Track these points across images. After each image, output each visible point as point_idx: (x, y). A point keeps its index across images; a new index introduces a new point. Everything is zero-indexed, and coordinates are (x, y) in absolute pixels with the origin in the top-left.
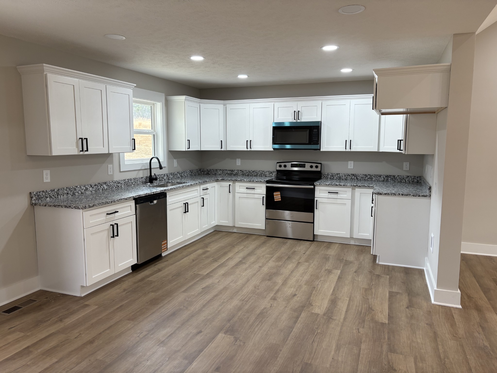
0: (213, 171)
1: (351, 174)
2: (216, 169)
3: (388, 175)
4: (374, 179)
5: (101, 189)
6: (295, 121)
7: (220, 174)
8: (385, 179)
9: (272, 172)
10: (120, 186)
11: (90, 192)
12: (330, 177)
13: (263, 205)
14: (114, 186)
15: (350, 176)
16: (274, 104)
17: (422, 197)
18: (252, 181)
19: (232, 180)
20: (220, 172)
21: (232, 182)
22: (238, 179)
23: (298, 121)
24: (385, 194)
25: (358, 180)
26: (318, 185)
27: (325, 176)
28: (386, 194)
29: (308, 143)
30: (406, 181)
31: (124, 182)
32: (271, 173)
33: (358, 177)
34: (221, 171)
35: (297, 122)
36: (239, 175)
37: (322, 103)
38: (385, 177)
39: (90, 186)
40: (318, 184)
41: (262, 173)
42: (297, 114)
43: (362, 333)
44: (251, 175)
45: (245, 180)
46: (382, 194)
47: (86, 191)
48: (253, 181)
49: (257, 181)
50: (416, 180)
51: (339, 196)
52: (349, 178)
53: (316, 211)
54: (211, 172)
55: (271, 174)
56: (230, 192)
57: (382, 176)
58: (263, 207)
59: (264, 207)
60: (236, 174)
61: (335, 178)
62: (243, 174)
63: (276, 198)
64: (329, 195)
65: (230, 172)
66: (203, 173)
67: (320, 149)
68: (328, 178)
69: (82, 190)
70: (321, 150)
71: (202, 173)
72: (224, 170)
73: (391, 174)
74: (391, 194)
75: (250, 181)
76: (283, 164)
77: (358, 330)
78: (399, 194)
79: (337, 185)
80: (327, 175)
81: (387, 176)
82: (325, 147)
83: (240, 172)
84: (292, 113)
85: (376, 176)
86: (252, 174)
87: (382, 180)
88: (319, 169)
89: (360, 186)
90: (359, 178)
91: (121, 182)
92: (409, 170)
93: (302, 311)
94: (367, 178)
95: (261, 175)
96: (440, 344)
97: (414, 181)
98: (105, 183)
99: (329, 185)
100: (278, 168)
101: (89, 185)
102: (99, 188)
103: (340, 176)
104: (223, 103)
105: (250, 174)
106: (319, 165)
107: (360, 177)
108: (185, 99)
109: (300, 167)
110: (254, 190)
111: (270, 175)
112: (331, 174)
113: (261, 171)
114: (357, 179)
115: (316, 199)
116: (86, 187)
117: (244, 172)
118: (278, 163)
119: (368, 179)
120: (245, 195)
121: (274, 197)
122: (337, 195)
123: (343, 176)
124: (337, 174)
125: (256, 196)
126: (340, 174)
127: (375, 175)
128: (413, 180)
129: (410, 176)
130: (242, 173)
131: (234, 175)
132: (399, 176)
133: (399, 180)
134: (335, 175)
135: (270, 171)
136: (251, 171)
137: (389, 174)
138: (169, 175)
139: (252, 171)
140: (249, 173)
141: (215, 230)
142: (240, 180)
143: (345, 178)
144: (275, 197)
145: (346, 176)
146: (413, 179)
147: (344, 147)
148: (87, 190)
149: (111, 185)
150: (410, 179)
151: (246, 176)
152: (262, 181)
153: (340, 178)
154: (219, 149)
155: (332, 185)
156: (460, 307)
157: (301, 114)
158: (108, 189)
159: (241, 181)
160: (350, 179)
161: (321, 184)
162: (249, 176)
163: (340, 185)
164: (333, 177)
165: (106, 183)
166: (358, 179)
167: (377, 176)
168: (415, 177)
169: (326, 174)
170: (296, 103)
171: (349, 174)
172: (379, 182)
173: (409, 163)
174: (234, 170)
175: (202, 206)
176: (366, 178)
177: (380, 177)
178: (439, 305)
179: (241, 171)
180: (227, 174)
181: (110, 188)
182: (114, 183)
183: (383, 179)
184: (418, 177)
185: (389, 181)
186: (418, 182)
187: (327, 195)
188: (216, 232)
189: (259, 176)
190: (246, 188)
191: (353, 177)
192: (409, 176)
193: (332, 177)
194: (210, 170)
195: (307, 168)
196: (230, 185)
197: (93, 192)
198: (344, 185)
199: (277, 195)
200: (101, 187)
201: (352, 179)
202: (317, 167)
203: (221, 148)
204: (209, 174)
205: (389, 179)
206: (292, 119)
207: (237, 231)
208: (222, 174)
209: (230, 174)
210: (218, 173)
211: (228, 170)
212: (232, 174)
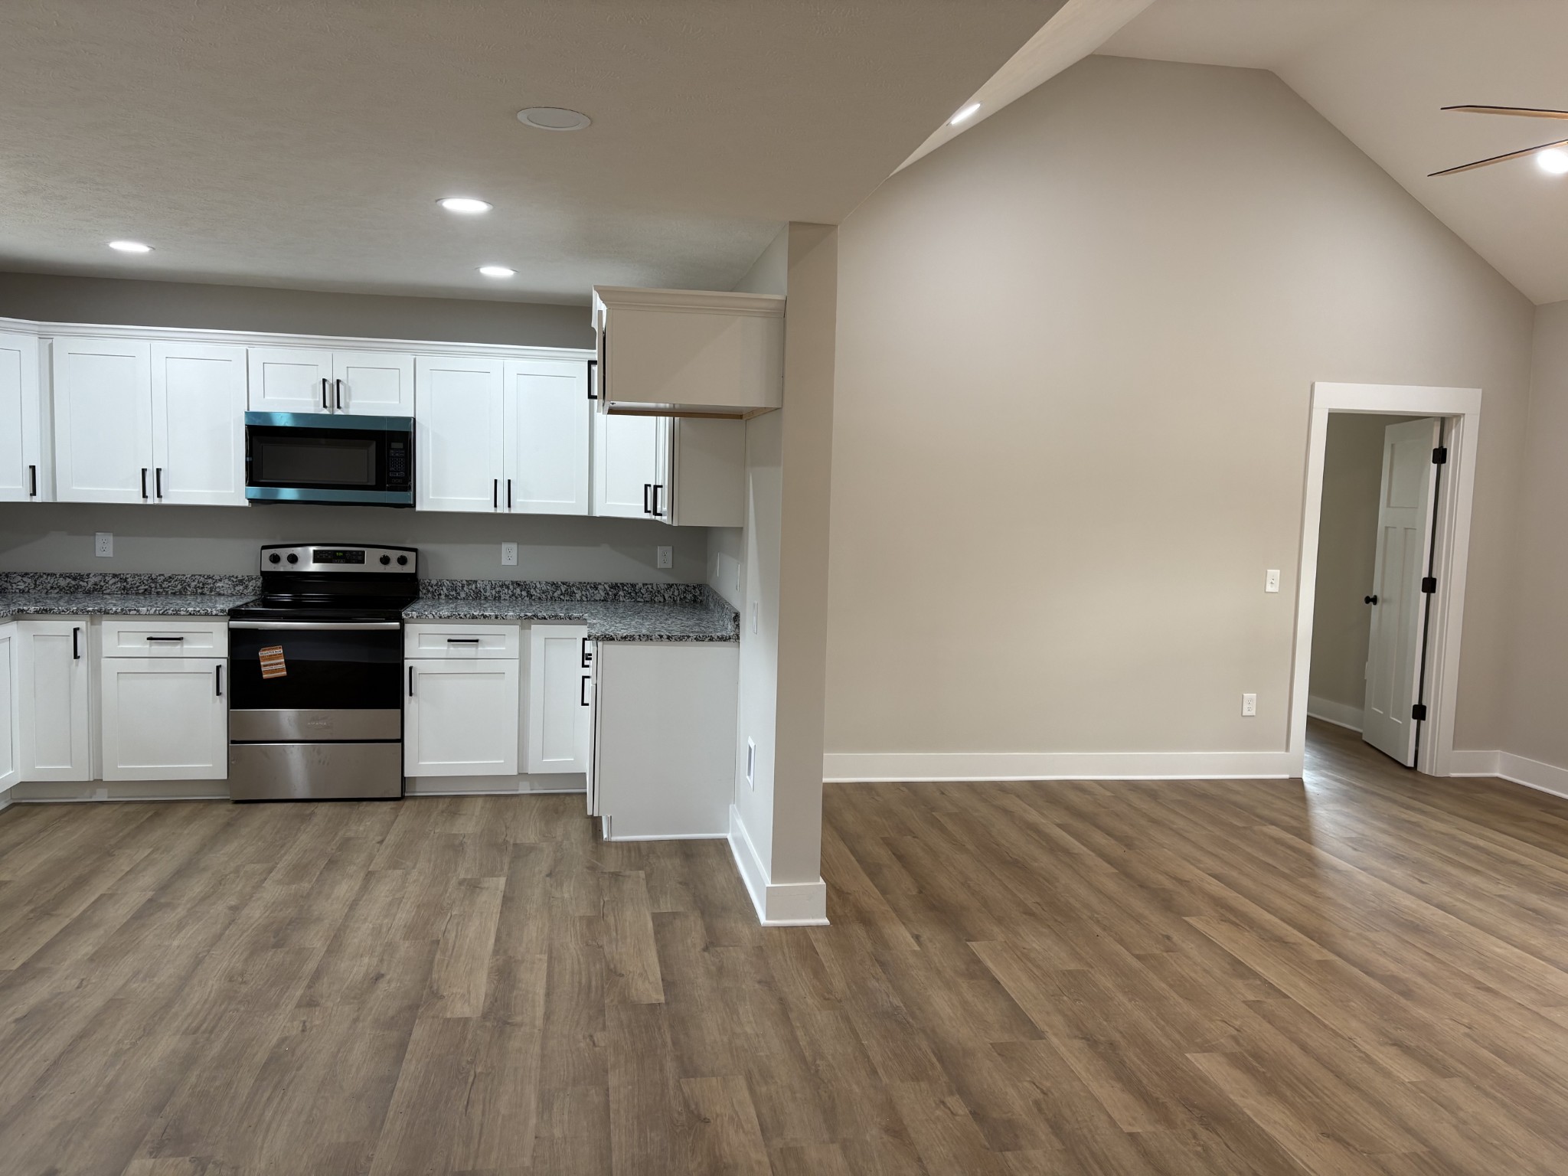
1: (513, 583)
2: (7, 571)
3: (616, 584)
4: (578, 596)
6: (326, 412)
7: (22, 592)
8: (608, 594)
9: (243, 579)
12: (446, 591)
13: (218, 693)
15: (508, 588)
16: (247, 351)
17: (717, 643)
18: (170, 612)
19: (88, 612)
20: (25, 582)
21: (88, 618)
22: (114, 609)
23: (338, 412)
24: (622, 638)
25: (533, 598)
26: (413, 617)
27: (430, 588)
28: (625, 638)
29: (374, 484)
30: (666, 598)
32: (241, 582)
33: (532, 590)
34: (29, 581)
35: (332, 417)
36: (108, 591)
37: (415, 360)
38: (608, 589)
40: (415, 617)
41: (203, 584)
42: (332, 390)
43: (602, 1044)
44: (161, 590)
45: (143, 610)
46: (613, 639)
48: (176, 613)
49: (190, 614)
50: (691, 595)
51: (480, 650)
52: (505, 593)
53: (410, 702)
55: (241, 588)
56: (76, 656)
57: (600, 587)
58: (218, 701)
59: (222, 703)
60: (95, 590)
61: (463, 595)
62: (124, 590)
63: (268, 668)
64: (452, 649)
65: (68, 580)
67: (414, 506)
68: (440, 594)
70: (418, 508)
72: (41, 577)
73: (625, 582)
74: (638, 637)
75: (162, 614)
76: (284, 553)
77: (591, 1040)
78: (661, 636)
79: (474, 617)
80: (436, 588)
81: (614, 586)
82: (431, 497)
83: (111, 582)
84: (314, 387)
85: (583, 586)
86: (164, 586)
87: (602, 598)
88: (409, 568)
89: (545, 618)
90: (534, 593)
92: (671, 567)
93: (415, 1021)
94: (559, 592)
95: (199, 591)
96: (798, 1025)
97: (685, 598)
99: (449, 617)
100: (269, 567)
103: (476, 588)
104: (37, 328)
105: (156, 588)
106: (411, 556)
107: (538, 592)
109: (348, 561)
110: (182, 645)
111: (237, 588)
112: (448, 583)
113: (200, 575)
114: (530, 596)
115: (407, 664)
117: (128, 580)
118: (264, 548)
119: (562, 597)
120: (143, 665)
121: (262, 663)
122: (477, 647)
123: (488, 588)
124: (469, 583)
125: (189, 665)
126: (476, 582)
127: (580, 583)
128: (682, 597)
129: (676, 585)
130: (119, 585)
131: (88, 593)
132: (647, 584)
133: (647, 596)
134: (463, 587)
135: (237, 577)
136: (160, 575)
137: (619, 581)
139: (162, 578)
140: (153, 585)
141: (12, 802)
142: (119, 611)
143: (494, 592)
144: (265, 666)
145: (497, 589)
146: (684, 592)
147: (489, 499)
150: (676, 593)
151: (137, 594)
152: (214, 613)
153: (478, 596)
154: (22, 496)
155: (461, 618)
156: (826, 921)
157: (348, 390)
159: (124, 614)
160: (510, 597)
161: (424, 617)
162: (150, 593)
163: (485, 617)
164: (456, 591)
166: (532, 596)
167: (586, 586)
168: (688, 586)
169: (434, 582)
170: (328, 353)
171: (506, 583)
172: (593, 603)
173: (671, 547)
174: (88, 575)
176: (554, 592)
177: (597, 589)
178: (779, 928)
179: (115, 576)
180: (56, 591)
183: (603, 594)
184: (694, 588)
185: (621, 599)
186: (695, 601)
187: (446, 648)
188: (16, 808)
189: (194, 594)
190: (148, 639)
191: (518, 591)
192: (673, 585)
193: (452, 593)
195: (371, 564)
196: (78, 629)
198: (496, 617)
199: (271, 658)
201: (514, 597)
202: (402, 561)
203: (31, 495)
205: (621, 593)
206: (316, 404)
207: (109, 797)
208: (34, 588)
209: (70, 587)
210: (13, 585)
211: (58, 576)
212: (77, 589)
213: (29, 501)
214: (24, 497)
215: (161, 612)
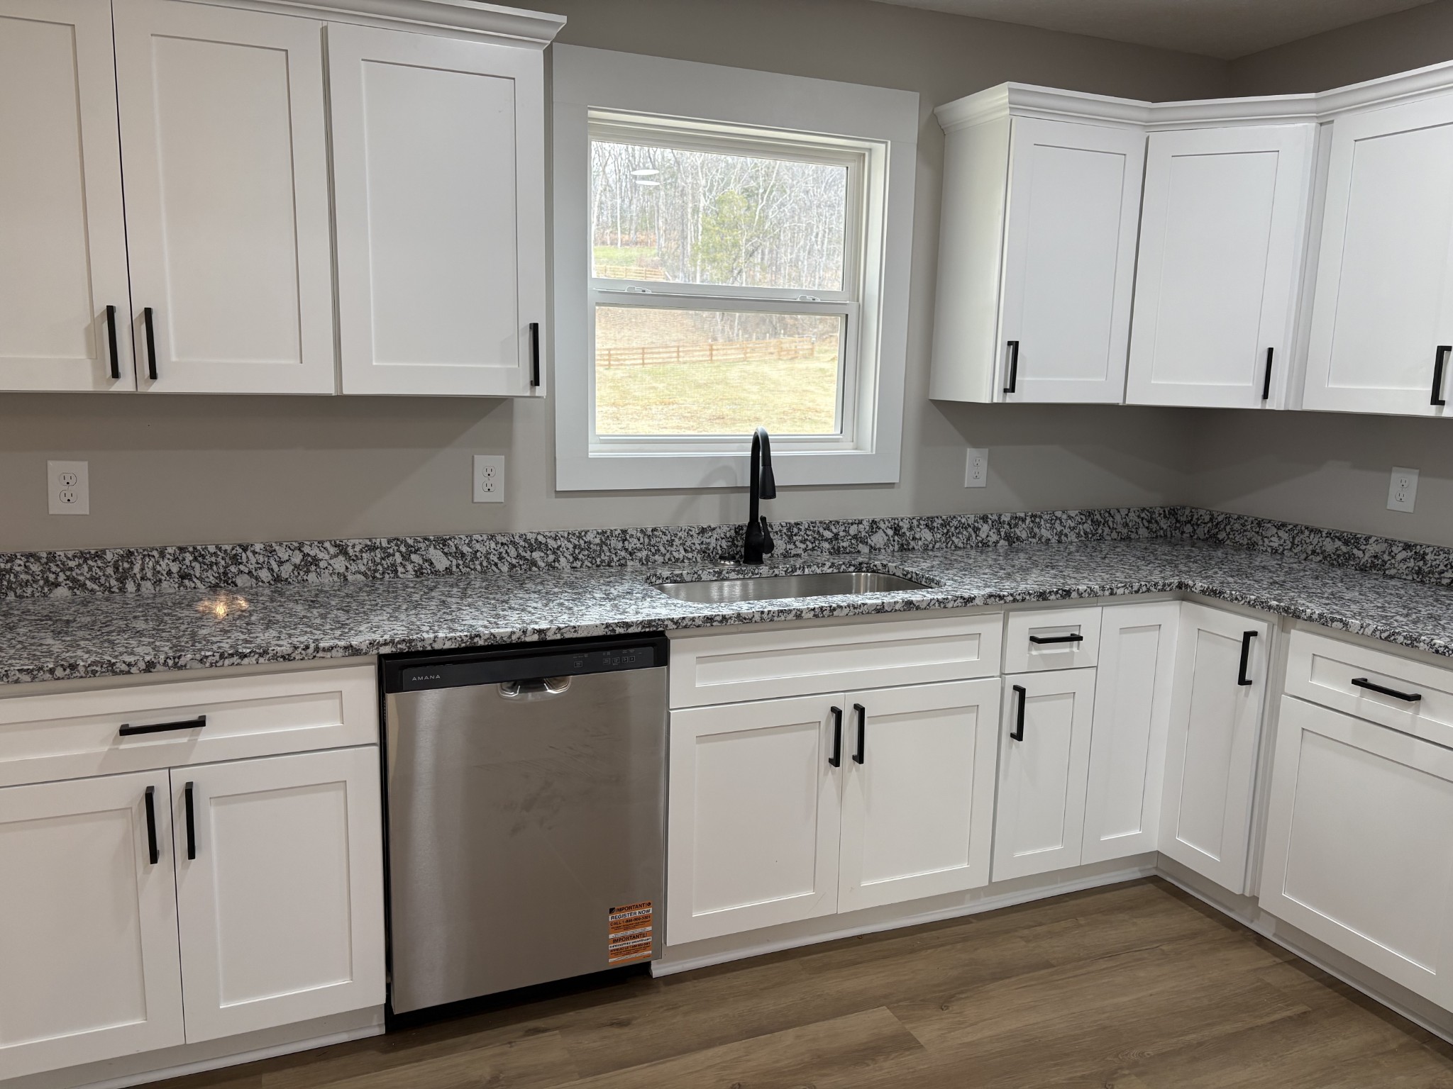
0: (1243, 525)
2: (1261, 516)
5: (410, 567)
7: (1276, 551)
10: (542, 564)
11: (335, 578)
14: (501, 558)
18: (1401, 639)
20: (1280, 538)
21: (1274, 617)
22: (1309, 611)
31: (571, 546)
34: (1285, 536)
36: (1393, 572)
39: (333, 550)
45: (1357, 624)
47: (308, 572)
48: (1412, 642)
49: (1437, 652)
54: (1232, 530)
56: (1243, 681)
60: (1373, 566)
62: (1418, 573)
65: (1338, 543)
66: (1188, 529)
69: (281, 563)
71: (1183, 533)
72: (1302, 532)
75: (1386, 640)
83: (1399, 557)
91: (552, 544)
98: (442, 542)
101: (327, 545)
102: (393, 565)
104: (1313, 107)
108: (1014, 106)
110: (1417, 713)
116: (306, 555)
117: (1428, 558)
120: (1343, 728)
125: (1425, 755)
130: (1412, 564)
138: (911, 529)
141: (1154, 872)
142: (1315, 616)
148: (313, 568)
149: (479, 554)
154: (1249, 400)
158: (454, 569)
159: (1323, 624)
165: (445, 540)
174: (1367, 539)
175: (1012, 735)
179: (1407, 547)
180: (1319, 558)
181: (475, 569)
182: (502, 544)
188: (1151, 887)
190: (1355, 682)
194: (1228, 518)
196: (1255, 634)
197: (350, 578)
200: (406, 557)
203: (1267, 398)
204: (1219, 543)
207: (1275, 935)
208: (1291, 549)
209: (1339, 556)
210: (1265, 539)
211: (1324, 535)
212: (1347, 560)
213: (1259, 407)
214: (1254, 403)
215: (1384, 635)
